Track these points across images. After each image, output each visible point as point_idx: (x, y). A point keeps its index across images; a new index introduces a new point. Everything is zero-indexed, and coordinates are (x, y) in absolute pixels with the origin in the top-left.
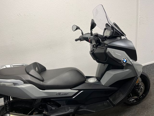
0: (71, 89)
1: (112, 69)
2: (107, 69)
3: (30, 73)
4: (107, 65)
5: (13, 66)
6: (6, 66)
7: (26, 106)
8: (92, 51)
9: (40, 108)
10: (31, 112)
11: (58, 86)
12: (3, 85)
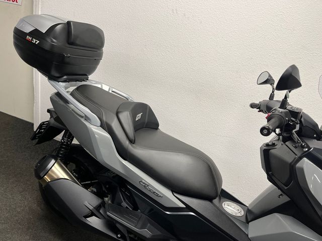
0: (173, 191)
1: (292, 216)
2: (281, 209)
3: (121, 116)
4: (285, 199)
5: (113, 91)
6: (103, 85)
7: (89, 168)
8: (267, 145)
9: (105, 187)
10: (90, 182)
11: (152, 168)
12: (72, 110)
